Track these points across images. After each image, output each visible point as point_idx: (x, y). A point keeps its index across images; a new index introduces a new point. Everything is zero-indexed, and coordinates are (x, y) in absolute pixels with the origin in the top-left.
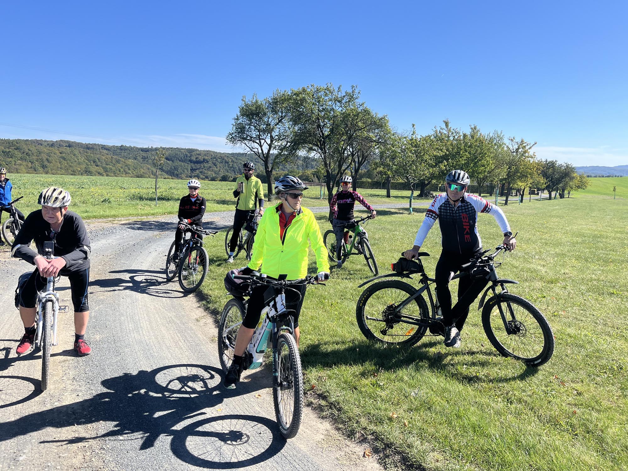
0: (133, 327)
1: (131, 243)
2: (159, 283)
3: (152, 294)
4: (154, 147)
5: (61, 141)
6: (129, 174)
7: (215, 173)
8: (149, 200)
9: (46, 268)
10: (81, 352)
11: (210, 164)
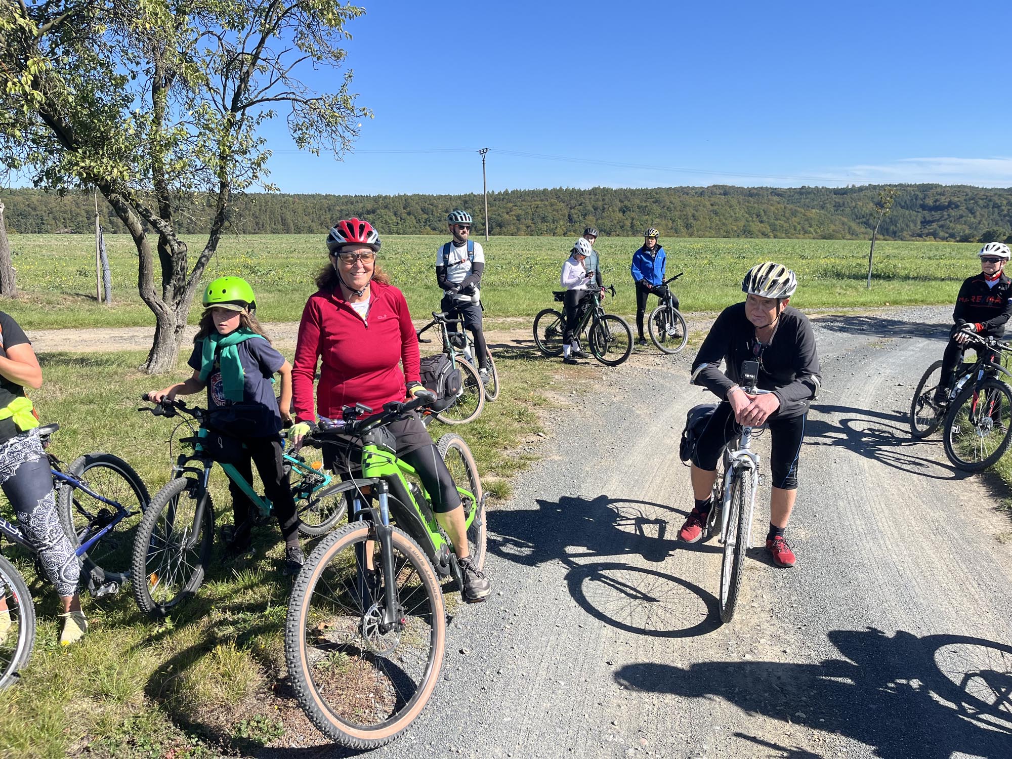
0: (863, 526)
1: (830, 355)
2: (899, 442)
3: (888, 461)
4: (858, 185)
5: (714, 186)
6: (810, 233)
7: (971, 228)
8: (854, 279)
9: (746, 409)
10: (779, 560)
11: (963, 210)
